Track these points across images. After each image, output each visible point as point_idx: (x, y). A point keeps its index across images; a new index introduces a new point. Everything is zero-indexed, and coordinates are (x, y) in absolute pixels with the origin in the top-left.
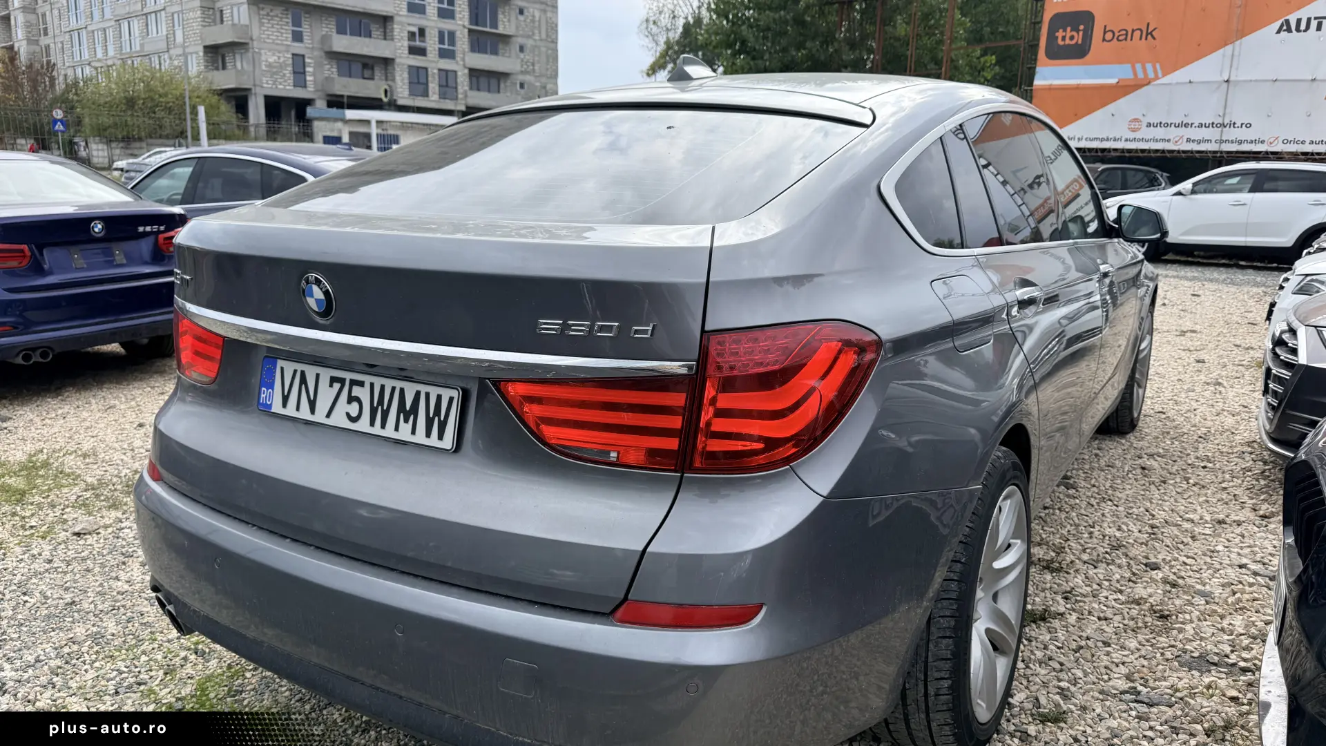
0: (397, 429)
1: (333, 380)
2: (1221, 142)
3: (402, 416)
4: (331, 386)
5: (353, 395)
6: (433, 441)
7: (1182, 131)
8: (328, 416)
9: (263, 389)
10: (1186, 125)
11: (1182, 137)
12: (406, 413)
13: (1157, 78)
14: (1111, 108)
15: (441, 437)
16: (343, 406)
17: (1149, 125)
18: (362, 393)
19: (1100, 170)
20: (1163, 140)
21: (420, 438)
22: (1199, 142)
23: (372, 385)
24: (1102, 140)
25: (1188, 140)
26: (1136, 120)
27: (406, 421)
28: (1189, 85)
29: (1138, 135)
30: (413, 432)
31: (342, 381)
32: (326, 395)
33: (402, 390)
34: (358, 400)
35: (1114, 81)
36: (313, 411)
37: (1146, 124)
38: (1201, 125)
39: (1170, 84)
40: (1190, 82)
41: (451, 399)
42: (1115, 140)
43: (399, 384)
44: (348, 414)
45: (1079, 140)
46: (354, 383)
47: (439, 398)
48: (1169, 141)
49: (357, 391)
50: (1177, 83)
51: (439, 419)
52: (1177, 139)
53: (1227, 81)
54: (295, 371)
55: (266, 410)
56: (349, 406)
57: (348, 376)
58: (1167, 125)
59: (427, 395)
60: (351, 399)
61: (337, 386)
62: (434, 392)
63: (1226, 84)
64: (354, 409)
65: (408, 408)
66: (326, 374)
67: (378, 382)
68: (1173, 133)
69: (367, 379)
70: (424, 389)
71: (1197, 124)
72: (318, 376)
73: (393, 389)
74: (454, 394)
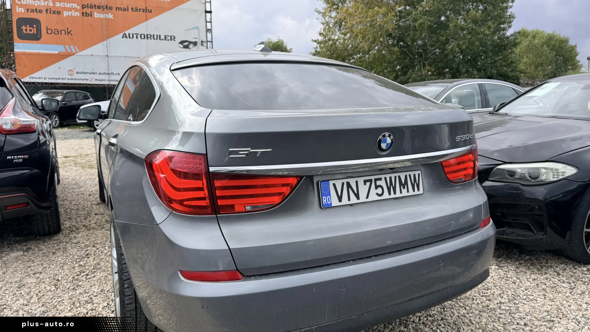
0: (401, 192)
1: (365, 182)
2: (110, 80)
3: (402, 187)
4: (365, 184)
5: (377, 185)
6: (416, 192)
7: (92, 76)
8: (367, 197)
9: (323, 197)
10: (94, 73)
11: (93, 79)
12: (403, 185)
13: (76, 52)
14: (58, 64)
15: (418, 190)
16: (373, 191)
17: (77, 73)
18: (382, 183)
19: (65, 92)
20: (85, 79)
21: (411, 193)
22: (101, 80)
23: (385, 178)
24: (56, 79)
25: (96, 80)
26: (70, 70)
27: (404, 188)
28: (92, 56)
29: (73, 77)
30: (408, 191)
31: (371, 181)
32: (363, 190)
33: (399, 177)
34: (381, 186)
35: (57, 52)
36: (358, 198)
37: (76, 72)
38: (100, 74)
39: (83, 55)
40: (92, 55)
41: (419, 174)
42: (63, 79)
43: (397, 175)
44: (377, 194)
45: (45, 79)
46: (376, 180)
47: (414, 175)
48: (88, 80)
49: (378, 183)
50: (87, 55)
51: (416, 183)
52: (91, 79)
53: (107, 56)
54: (343, 184)
55: (329, 207)
56: (377, 190)
57: (373, 178)
58: (85, 73)
59: (410, 175)
60: (377, 187)
61: (368, 184)
62: (412, 174)
63: (106, 57)
64: (379, 191)
65: (403, 183)
66: (361, 180)
67: (388, 176)
68: (88, 76)
69: (383, 177)
70: (408, 173)
71: (98, 73)
72: (357, 182)
73: (395, 177)
74: (419, 172)
